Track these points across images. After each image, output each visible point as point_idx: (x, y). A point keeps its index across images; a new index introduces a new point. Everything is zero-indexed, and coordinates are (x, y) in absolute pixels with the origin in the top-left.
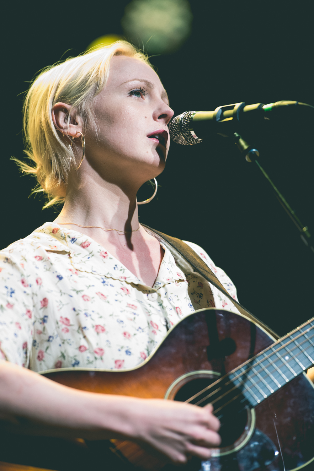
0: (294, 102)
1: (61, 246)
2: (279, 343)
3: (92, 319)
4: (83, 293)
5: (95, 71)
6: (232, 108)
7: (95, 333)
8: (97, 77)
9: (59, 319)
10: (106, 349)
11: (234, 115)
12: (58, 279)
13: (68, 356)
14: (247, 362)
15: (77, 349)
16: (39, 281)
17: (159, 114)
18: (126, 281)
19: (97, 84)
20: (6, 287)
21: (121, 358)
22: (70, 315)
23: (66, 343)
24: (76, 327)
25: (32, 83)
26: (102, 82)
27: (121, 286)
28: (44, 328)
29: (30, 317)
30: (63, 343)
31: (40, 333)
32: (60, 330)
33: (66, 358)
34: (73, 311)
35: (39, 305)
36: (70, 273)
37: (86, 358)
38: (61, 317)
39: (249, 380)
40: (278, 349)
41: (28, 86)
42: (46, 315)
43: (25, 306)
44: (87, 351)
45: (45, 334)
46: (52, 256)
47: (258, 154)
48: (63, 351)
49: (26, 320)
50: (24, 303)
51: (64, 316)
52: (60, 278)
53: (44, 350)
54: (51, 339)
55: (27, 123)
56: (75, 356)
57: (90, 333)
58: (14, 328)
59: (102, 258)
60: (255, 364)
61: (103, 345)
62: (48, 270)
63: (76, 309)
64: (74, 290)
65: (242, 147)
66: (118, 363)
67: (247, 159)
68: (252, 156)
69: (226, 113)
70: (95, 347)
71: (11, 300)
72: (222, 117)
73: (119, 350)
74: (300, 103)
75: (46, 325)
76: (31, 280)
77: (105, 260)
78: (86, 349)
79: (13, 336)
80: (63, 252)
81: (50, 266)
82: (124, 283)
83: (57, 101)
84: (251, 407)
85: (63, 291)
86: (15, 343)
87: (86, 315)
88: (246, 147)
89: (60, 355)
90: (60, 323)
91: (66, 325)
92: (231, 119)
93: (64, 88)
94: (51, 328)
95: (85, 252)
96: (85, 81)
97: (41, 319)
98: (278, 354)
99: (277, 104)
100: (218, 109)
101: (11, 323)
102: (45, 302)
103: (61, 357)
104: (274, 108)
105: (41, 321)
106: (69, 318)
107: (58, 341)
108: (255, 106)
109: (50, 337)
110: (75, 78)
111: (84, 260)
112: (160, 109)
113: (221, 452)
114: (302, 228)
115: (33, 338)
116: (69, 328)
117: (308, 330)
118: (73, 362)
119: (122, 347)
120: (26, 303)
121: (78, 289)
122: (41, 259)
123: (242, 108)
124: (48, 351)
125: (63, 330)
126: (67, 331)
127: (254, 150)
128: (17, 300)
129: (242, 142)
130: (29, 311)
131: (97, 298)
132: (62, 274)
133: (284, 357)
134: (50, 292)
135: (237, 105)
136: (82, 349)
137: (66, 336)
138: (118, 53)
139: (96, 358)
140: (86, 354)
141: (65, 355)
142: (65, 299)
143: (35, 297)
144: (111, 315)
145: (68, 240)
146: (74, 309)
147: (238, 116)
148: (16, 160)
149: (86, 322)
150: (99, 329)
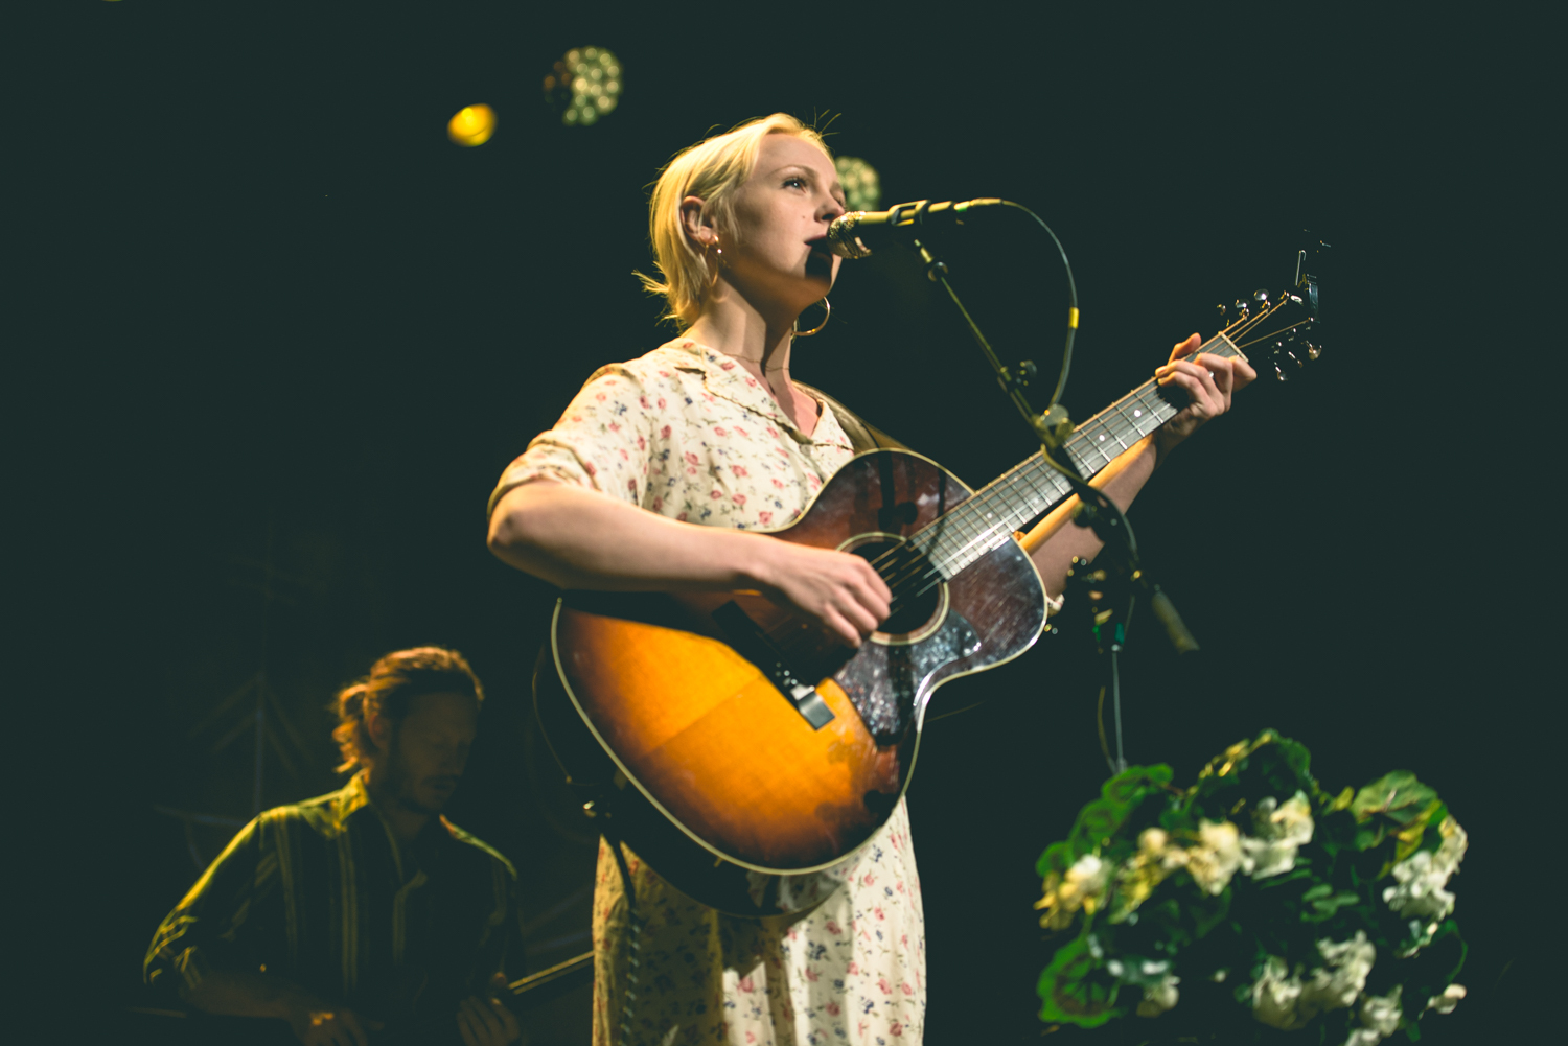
0: (997, 201)
1: (693, 363)
2: (979, 497)
3: (728, 458)
4: (716, 425)
5: (740, 154)
6: (913, 207)
7: (733, 476)
8: (741, 162)
9: (683, 454)
10: (749, 497)
11: (915, 217)
12: (685, 403)
13: (696, 505)
14: (937, 521)
15: (707, 495)
16: (662, 403)
17: (823, 213)
18: (775, 421)
19: (741, 173)
20: (617, 403)
21: (768, 510)
22: (700, 452)
23: (692, 489)
24: (706, 468)
25: (664, 171)
26: (747, 170)
27: (767, 426)
28: (664, 467)
29: (643, 448)
30: (689, 488)
31: (658, 473)
32: (685, 470)
33: (694, 508)
34: (702, 447)
35: (659, 435)
36: (703, 398)
37: (720, 506)
38: (687, 453)
39: (940, 545)
40: (977, 504)
41: (659, 176)
42: (667, 448)
43: (638, 431)
44: (722, 498)
45: (665, 475)
46: (683, 376)
47: (946, 270)
48: (689, 499)
49: (636, 450)
50: (637, 427)
51: (691, 452)
52: (689, 401)
53: (662, 496)
54: (673, 482)
55: (654, 225)
56: (706, 504)
57: (726, 474)
58: (618, 457)
59: (747, 385)
60: (947, 523)
61: (744, 491)
62: (675, 391)
63: (707, 443)
64: (705, 420)
65: (923, 260)
66: (764, 516)
67: (930, 276)
68: (938, 272)
69: (906, 213)
70: (733, 493)
71: (618, 419)
72: (899, 219)
73: (767, 500)
74: (1006, 203)
75: (667, 462)
76: (652, 400)
77: (751, 388)
78: (720, 495)
79: (616, 467)
80: (697, 371)
81: (678, 387)
82: (772, 423)
83: (689, 194)
84: (944, 580)
85: (690, 420)
86: (618, 476)
87: (721, 452)
88: (929, 260)
89: (684, 504)
90: (685, 461)
91: (693, 463)
92: (910, 222)
93: (698, 178)
94: (674, 467)
95: (725, 374)
96: (725, 168)
97: (660, 454)
98: (978, 511)
99: (974, 202)
100: (894, 209)
101: (615, 449)
102: (667, 431)
103: (685, 507)
104: (970, 208)
105: (660, 457)
106: (697, 454)
107: (680, 486)
108: (944, 205)
109: (671, 479)
110: (714, 163)
111: (722, 383)
112: (824, 207)
113: (891, 640)
114: (1000, 369)
115: (648, 478)
116: (697, 468)
117: (1016, 479)
118: (703, 511)
119: (771, 497)
120: (640, 428)
121: (709, 420)
122: (667, 375)
123: (926, 207)
124: (668, 499)
125: (688, 470)
126: (694, 472)
127: (941, 264)
128: (627, 420)
129: (924, 253)
130: (641, 440)
131: (735, 433)
132: (693, 398)
133: (985, 514)
134: (674, 419)
135: (920, 204)
136: (716, 494)
137: (694, 479)
138: (774, 131)
139: (734, 507)
140: (720, 502)
141: (692, 504)
142: (691, 431)
143: (655, 423)
144: (755, 456)
145: (705, 357)
146: (704, 444)
147: (921, 219)
148: (639, 274)
149: (719, 461)
150: (739, 471)
